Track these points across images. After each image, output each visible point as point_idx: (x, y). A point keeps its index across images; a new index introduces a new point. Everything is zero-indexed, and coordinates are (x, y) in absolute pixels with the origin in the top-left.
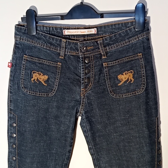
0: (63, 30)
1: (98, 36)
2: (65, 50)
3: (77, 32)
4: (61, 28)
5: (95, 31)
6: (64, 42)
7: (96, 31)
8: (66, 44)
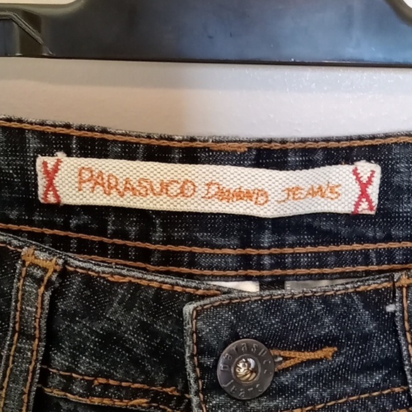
0: (40, 160)
1: (388, 238)
2: (47, 360)
3: (174, 189)
4: (22, 131)
5: (364, 194)
6: (39, 281)
7: (374, 191)
8: (61, 306)
